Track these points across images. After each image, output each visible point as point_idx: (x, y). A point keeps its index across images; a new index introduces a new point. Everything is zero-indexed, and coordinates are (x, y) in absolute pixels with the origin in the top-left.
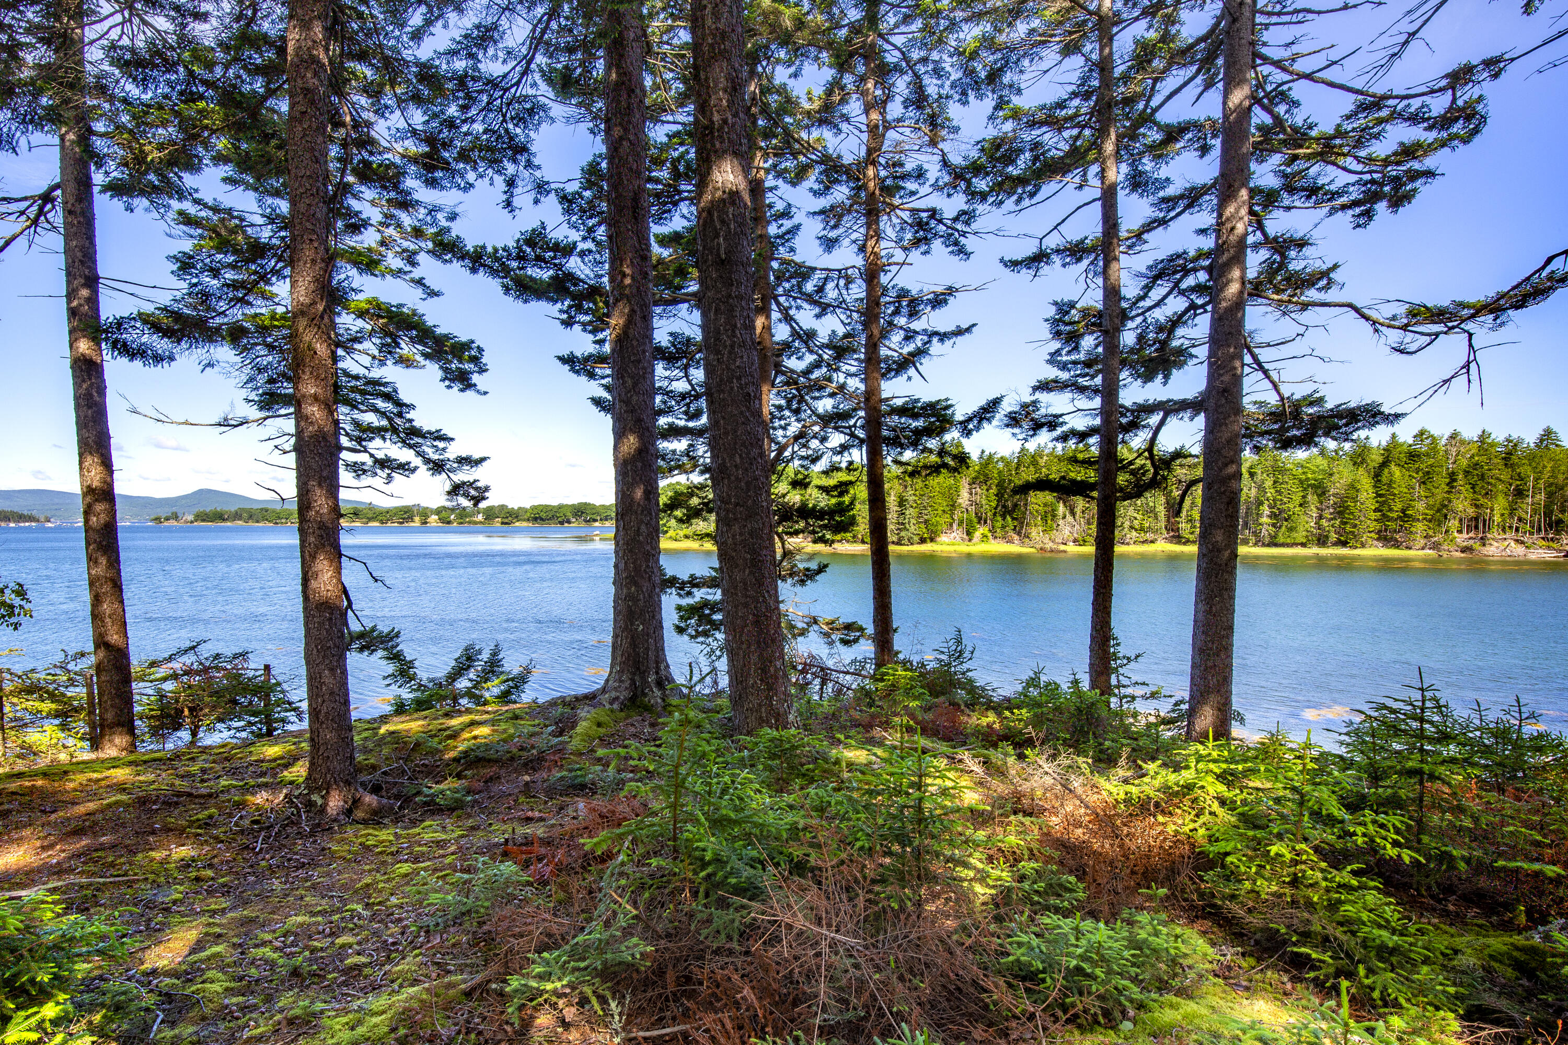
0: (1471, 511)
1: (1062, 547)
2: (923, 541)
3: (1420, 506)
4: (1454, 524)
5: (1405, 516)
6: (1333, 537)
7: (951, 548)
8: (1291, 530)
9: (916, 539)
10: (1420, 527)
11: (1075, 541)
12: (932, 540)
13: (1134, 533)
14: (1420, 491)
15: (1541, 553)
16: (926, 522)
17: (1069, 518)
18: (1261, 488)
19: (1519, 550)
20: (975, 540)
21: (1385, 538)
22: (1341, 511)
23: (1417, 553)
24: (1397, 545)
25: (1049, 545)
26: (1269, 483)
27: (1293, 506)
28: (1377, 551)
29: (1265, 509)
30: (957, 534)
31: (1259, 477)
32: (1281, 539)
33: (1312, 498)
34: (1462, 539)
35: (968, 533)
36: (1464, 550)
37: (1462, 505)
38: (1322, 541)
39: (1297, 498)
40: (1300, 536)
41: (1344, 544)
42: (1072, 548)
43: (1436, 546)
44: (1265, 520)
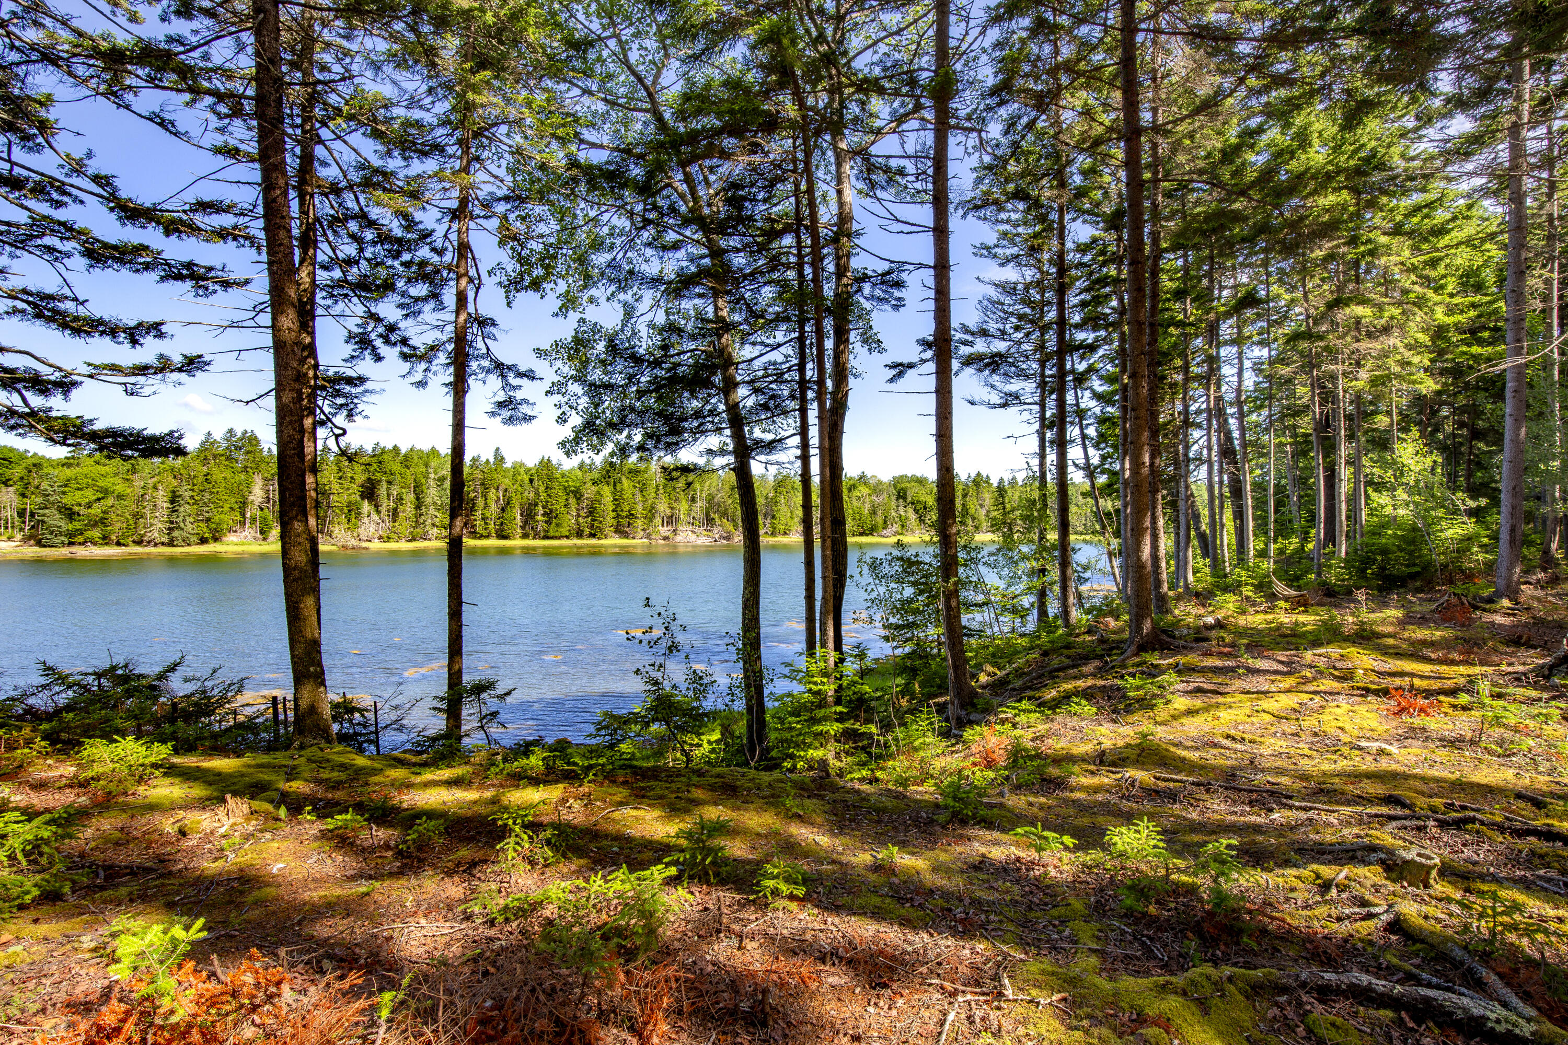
0: (668, 512)
1: (365, 544)
2: (203, 541)
3: (639, 508)
4: (658, 520)
5: (631, 516)
6: (587, 531)
7: (239, 549)
8: (558, 525)
9: (194, 539)
10: (639, 523)
11: (380, 538)
12: (216, 540)
13: (435, 530)
14: (639, 497)
15: (703, 540)
16: (208, 520)
17: (375, 517)
18: (537, 493)
19: (692, 537)
20: (270, 539)
21: (620, 531)
22: (591, 512)
23: (638, 542)
24: (626, 535)
25: (353, 542)
26: (542, 489)
27: (559, 507)
28: (613, 541)
29: (541, 510)
30: (249, 533)
31: (536, 484)
32: (551, 534)
33: (572, 501)
34: (665, 531)
35: (262, 532)
36: (666, 538)
37: (663, 507)
38: (580, 535)
39: (562, 501)
40: (564, 531)
41: (593, 535)
42: (376, 545)
43: (649, 536)
44: (540, 518)
